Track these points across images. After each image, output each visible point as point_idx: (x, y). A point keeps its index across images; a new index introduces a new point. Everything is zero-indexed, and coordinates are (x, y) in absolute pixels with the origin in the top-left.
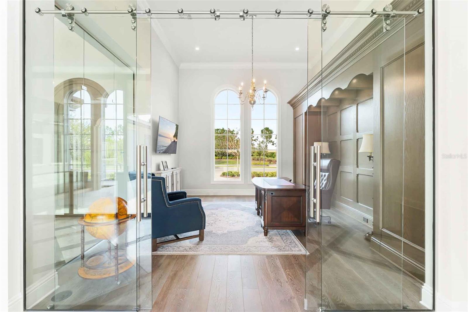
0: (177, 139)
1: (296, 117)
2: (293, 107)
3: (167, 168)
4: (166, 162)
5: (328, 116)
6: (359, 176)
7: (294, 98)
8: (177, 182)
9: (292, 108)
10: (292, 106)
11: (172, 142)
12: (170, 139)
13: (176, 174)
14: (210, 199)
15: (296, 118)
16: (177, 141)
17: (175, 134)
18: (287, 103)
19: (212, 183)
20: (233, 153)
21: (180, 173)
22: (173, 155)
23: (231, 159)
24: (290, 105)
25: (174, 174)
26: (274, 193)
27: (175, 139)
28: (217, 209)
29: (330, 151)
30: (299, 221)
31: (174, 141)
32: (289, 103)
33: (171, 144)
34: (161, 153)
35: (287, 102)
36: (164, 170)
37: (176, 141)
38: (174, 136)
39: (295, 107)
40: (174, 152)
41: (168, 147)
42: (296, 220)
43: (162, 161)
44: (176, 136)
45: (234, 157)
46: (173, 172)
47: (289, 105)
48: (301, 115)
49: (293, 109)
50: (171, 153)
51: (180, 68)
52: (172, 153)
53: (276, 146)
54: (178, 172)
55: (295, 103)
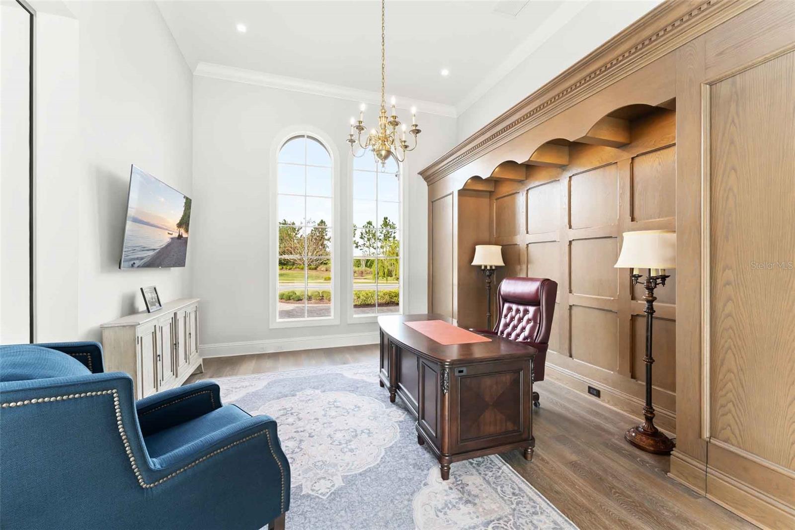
0: (187, 231)
1: (435, 199)
2: (427, 182)
3: (158, 305)
4: (155, 288)
5: (496, 199)
6: (574, 310)
7: (435, 164)
8: (187, 335)
9: (425, 183)
10: (426, 179)
11: (172, 238)
12: (167, 230)
13: (185, 317)
14: (268, 363)
15: (435, 201)
16: (187, 238)
17: (183, 219)
18: (418, 174)
19: (271, 327)
20: (298, 260)
21: (196, 311)
22: (176, 271)
23: (290, 269)
24: (423, 177)
25: (178, 317)
26: (464, 369)
27: (182, 231)
28: (293, 396)
29: (504, 263)
30: (516, 428)
31: (180, 237)
32: (421, 173)
33: (168, 245)
34: (138, 267)
35: (418, 172)
36: (149, 312)
37: (185, 235)
38: (180, 225)
39: (432, 182)
40: (181, 263)
41: (159, 252)
42: (510, 426)
43: (142, 289)
44: (184, 223)
45: (294, 267)
46: (175, 314)
47: (421, 177)
48: (451, 194)
49: (428, 186)
50: (169, 266)
51: (194, 74)
52: (174, 266)
53: (361, 250)
54: (191, 310)
55: (434, 174)
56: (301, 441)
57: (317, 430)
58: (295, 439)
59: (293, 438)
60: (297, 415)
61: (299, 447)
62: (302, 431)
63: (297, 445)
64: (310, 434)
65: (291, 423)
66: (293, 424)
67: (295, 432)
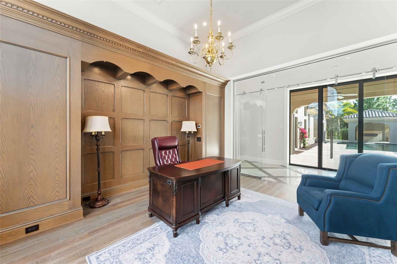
56: (271, 239)
57: (257, 238)
58: (273, 242)
59: (274, 244)
60: (258, 260)
61: (275, 236)
62: (266, 244)
63: (275, 238)
64: (263, 239)
65: (268, 255)
66: (267, 254)
67: (270, 247)
